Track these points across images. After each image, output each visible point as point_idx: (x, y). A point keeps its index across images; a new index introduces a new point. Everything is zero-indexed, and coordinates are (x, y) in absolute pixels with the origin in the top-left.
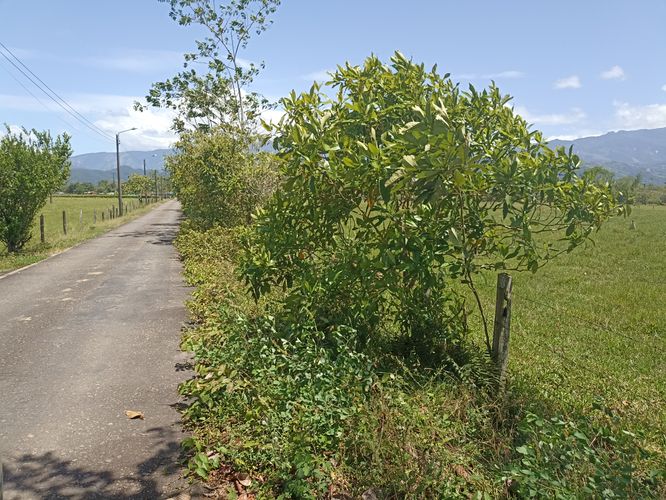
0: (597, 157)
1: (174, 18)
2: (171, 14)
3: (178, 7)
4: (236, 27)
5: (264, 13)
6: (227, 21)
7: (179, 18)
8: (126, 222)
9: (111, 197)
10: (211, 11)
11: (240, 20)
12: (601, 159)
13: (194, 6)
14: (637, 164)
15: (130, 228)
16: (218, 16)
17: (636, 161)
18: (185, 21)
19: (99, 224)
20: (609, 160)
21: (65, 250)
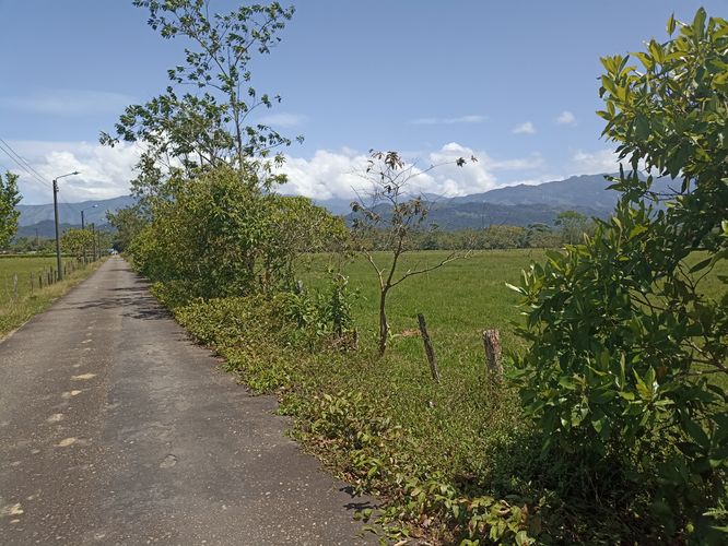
0: (562, 202)
1: (155, 28)
2: (151, 22)
3: (160, 13)
4: (234, 43)
5: (270, 28)
6: (223, 34)
7: (160, 27)
8: (73, 288)
9: (33, 256)
10: (203, 20)
11: (240, 33)
12: (566, 203)
13: (181, 12)
14: (601, 208)
15: (83, 295)
16: (212, 27)
17: (600, 205)
18: (168, 32)
19: (41, 293)
20: (574, 205)
21: (11, 334)
